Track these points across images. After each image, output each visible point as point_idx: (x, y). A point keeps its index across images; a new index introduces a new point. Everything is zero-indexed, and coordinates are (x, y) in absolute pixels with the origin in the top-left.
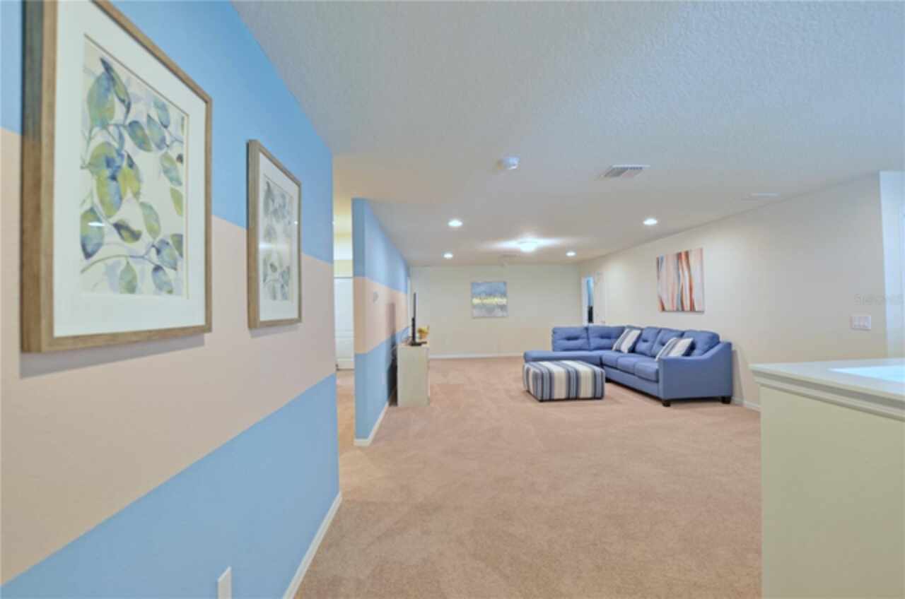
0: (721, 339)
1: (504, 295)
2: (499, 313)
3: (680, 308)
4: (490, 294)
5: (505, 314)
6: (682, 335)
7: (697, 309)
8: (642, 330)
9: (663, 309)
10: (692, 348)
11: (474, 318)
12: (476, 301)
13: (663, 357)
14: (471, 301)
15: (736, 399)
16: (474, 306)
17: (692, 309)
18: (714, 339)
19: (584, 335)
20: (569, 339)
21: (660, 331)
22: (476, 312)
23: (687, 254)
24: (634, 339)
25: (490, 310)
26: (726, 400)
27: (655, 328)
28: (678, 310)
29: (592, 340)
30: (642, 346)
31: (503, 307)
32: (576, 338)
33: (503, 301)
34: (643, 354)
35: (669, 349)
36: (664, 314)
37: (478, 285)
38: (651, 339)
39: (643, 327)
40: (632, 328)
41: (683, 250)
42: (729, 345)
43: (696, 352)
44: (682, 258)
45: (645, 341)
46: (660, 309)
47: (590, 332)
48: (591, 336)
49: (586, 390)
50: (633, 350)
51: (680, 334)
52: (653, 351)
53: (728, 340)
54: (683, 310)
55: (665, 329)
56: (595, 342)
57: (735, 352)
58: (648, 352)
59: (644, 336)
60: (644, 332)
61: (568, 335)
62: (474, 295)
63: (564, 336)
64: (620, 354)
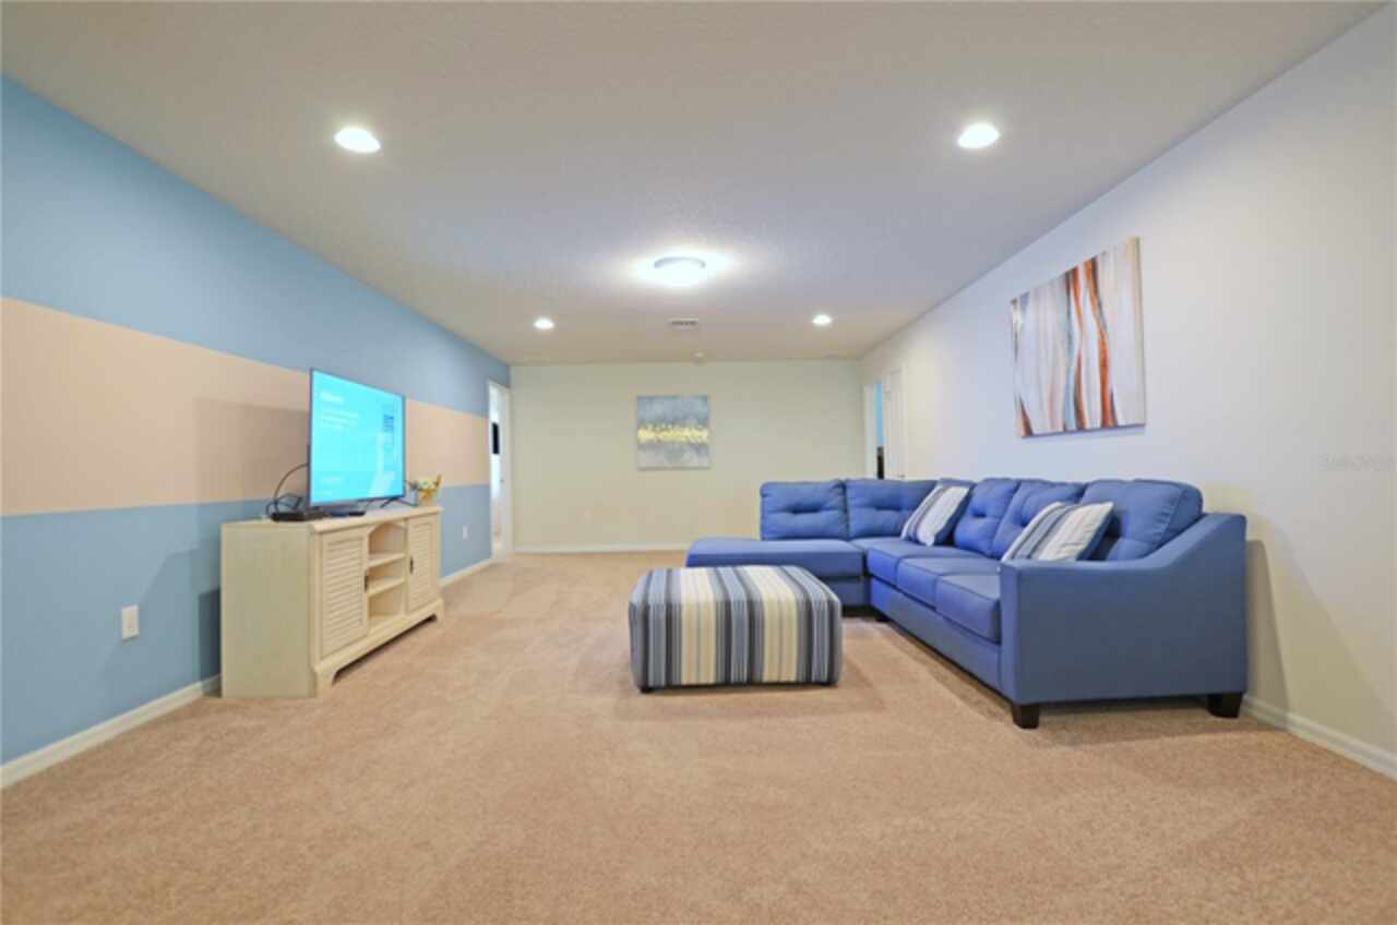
0: (1206, 509)
1: (703, 422)
2: (692, 459)
3: (1073, 425)
4: (676, 421)
5: (705, 462)
6: (1078, 494)
7: (1121, 421)
8: (972, 486)
9: (1029, 432)
10: (1111, 531)
11: (643, 469)
12: (646, 435)
13: (1018, 563)
14: (636, 433)
15: (1258, 703)
16: (642, 446)
17: (1108, 421)
18: (1184, 505)
19: (836, 500)
20: (797, 510)
21: (1019, 484)
22: (647, 459)
23: (1093, 267)
24: (952, 509)
25: (674, 451)
26: (1225, 705)
27: (1006, 480)
28: (1066, 430)
29: (852, 513)
30: (970, 529)
31: (699, 448)
32: (814, 509)
33: (703, 435)
34: (970, 548)
35: (1037, 537)
36: (1031, 443)
37: (651, 399)
38: (991, 511)
39: (977, 479)
40: (949, 483)
41: (1079, 262)
42: (1239, 522)
43: (1124, 545)
44: (1082, 280)
45: (980, 515)
46: (1022, 432)
47: (850, 493)
48: (851, 502)
49: (781, 657)
50: (947, 538)
51: (1074, 490)
52: (996, 541)
53: (1235, 506)
54: (1081, 428)
55: (1031, 482)
56: (860, 518)
57: (1258, 544)
58: (983, 545)
59: (976, 502)
60: (977, 492)
61: (795, 499)
62: (641, 424)
63: (784, 502)
64: (915, 548)
